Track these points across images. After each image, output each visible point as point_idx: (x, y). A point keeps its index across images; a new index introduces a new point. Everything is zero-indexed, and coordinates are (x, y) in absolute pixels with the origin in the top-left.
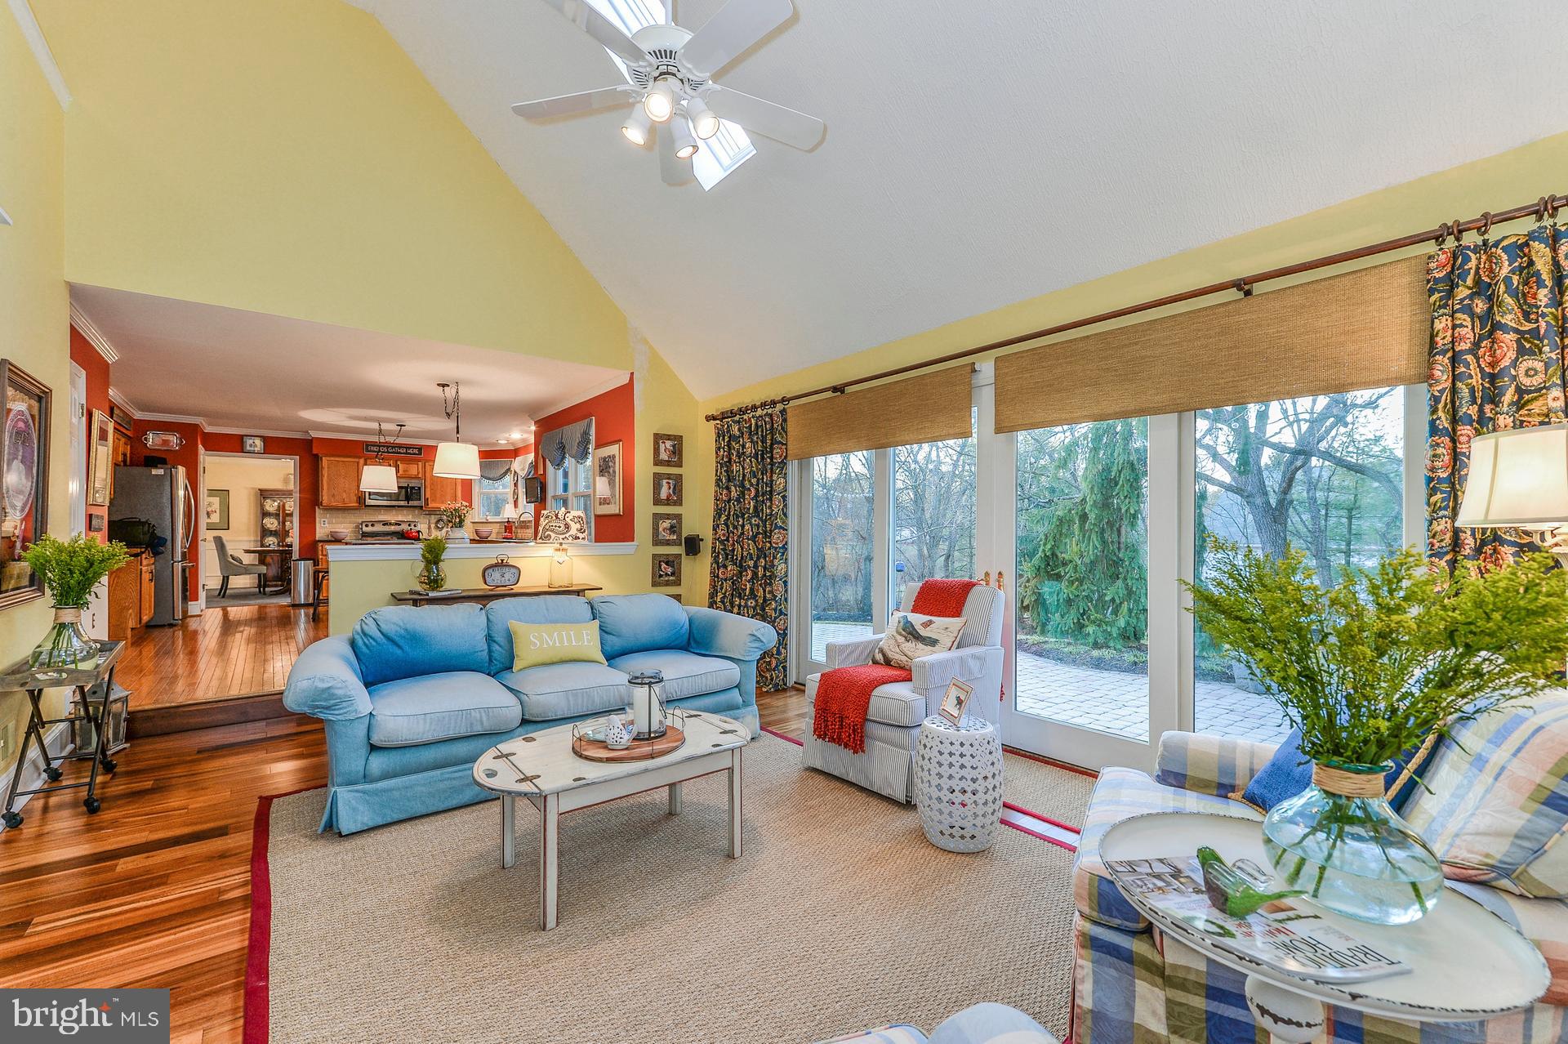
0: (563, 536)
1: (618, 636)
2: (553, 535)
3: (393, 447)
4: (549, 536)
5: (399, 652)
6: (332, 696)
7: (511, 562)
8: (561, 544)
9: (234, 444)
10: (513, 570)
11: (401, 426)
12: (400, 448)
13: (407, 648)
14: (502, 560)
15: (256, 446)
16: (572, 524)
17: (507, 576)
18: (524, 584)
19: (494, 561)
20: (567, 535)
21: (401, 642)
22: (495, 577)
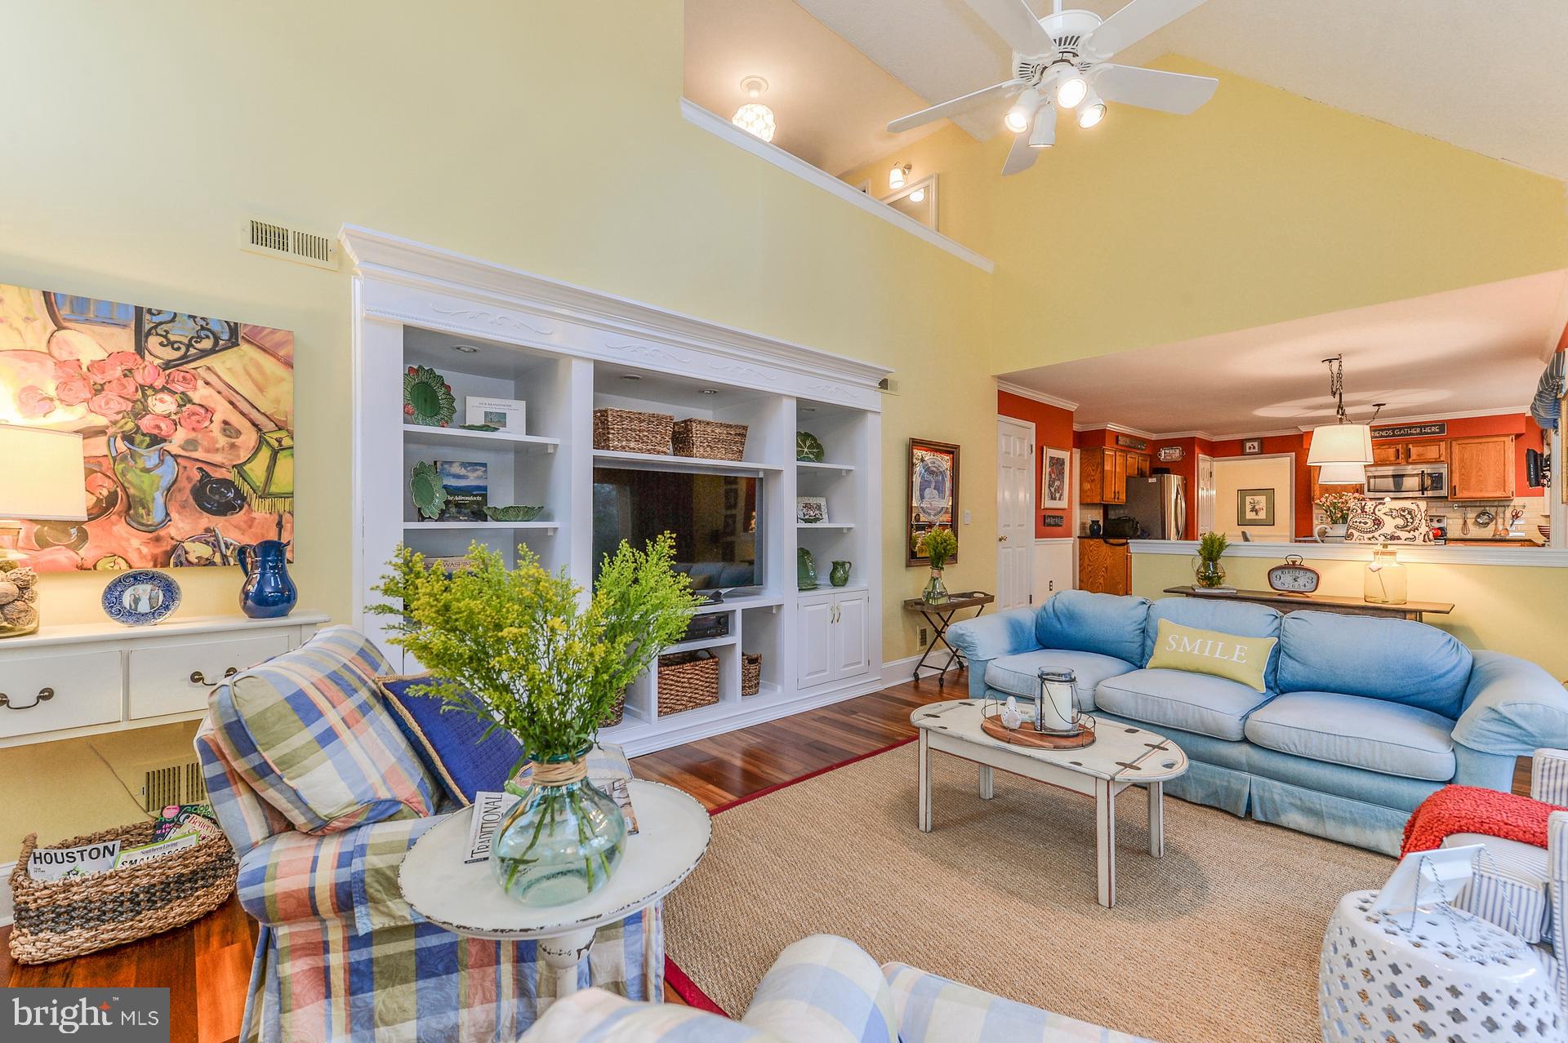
0: (1370, 535)
1: (1304, 664)
2: (1356, 534)
3: (1400, 429)
4: (1352, 534)
5: (1059, 626)
6: (964, 641)
7: (1306, 564)
8: (1385, 546)
9: (1232, 449)
10: (1309, 574)
11: (1379, 405)
12: (1411, 428)
13: (1065, 625)
14: (1294, 562)
15: (1254, 448)
16: (1387, 520)
17: (1301, 581)
18: (1323, 593)
19: (1284, 562)
20: (1376, 534)
21: (1062, 619)
22: (1286, 581)
